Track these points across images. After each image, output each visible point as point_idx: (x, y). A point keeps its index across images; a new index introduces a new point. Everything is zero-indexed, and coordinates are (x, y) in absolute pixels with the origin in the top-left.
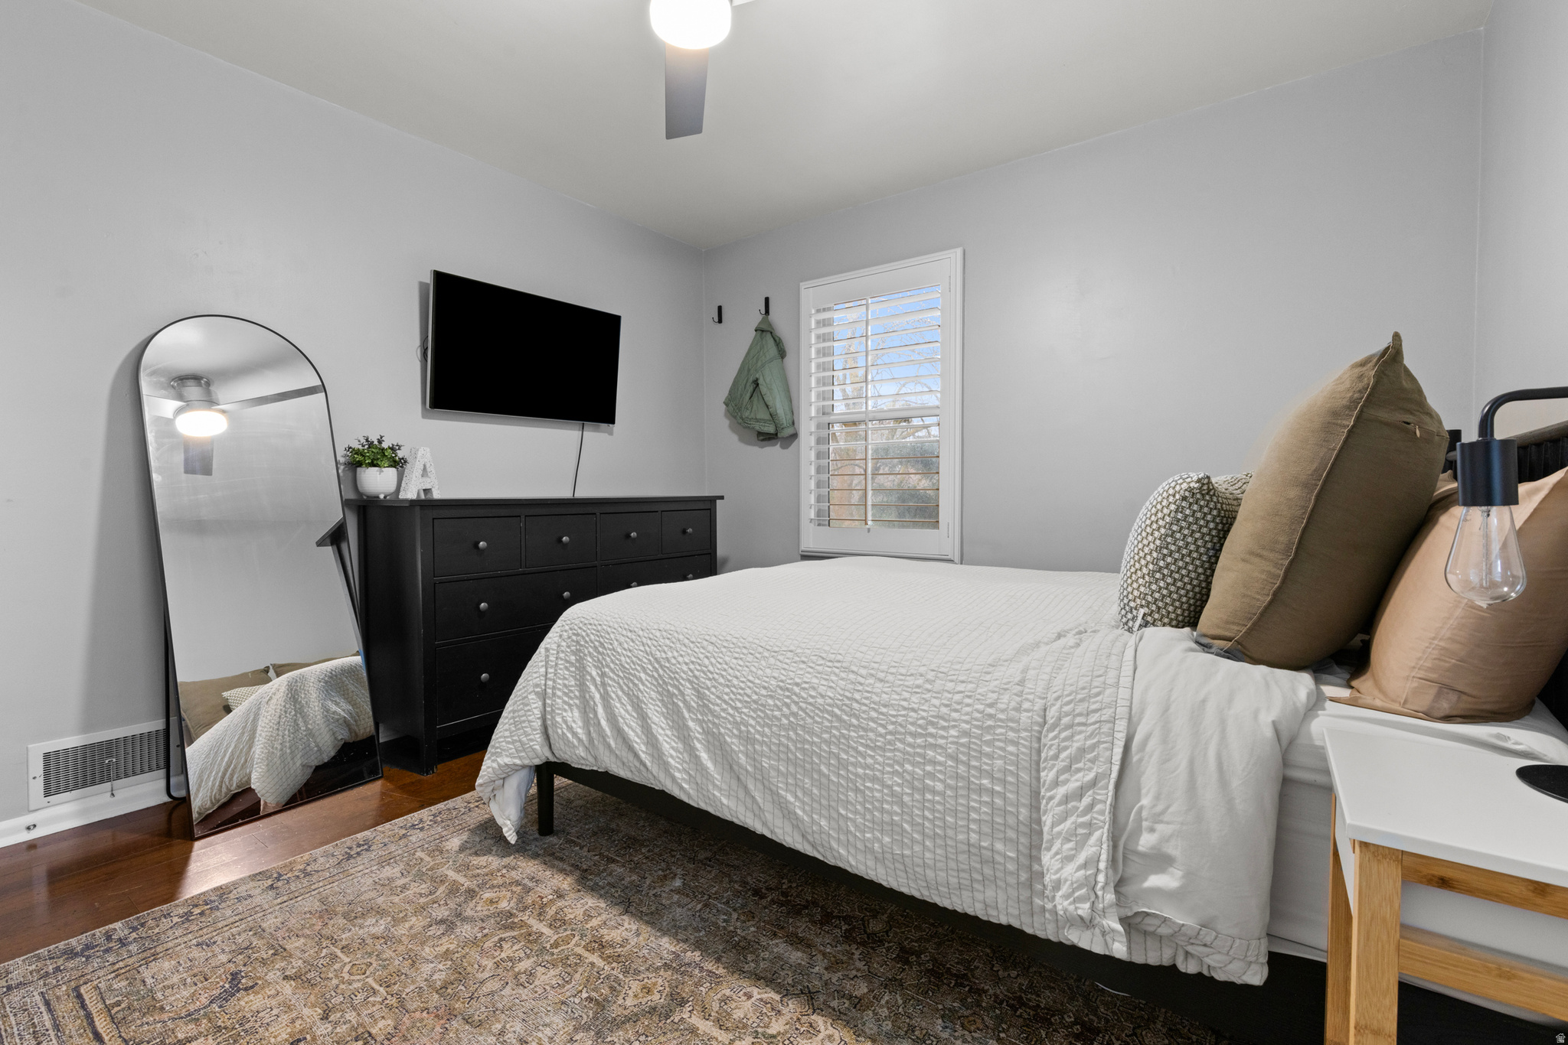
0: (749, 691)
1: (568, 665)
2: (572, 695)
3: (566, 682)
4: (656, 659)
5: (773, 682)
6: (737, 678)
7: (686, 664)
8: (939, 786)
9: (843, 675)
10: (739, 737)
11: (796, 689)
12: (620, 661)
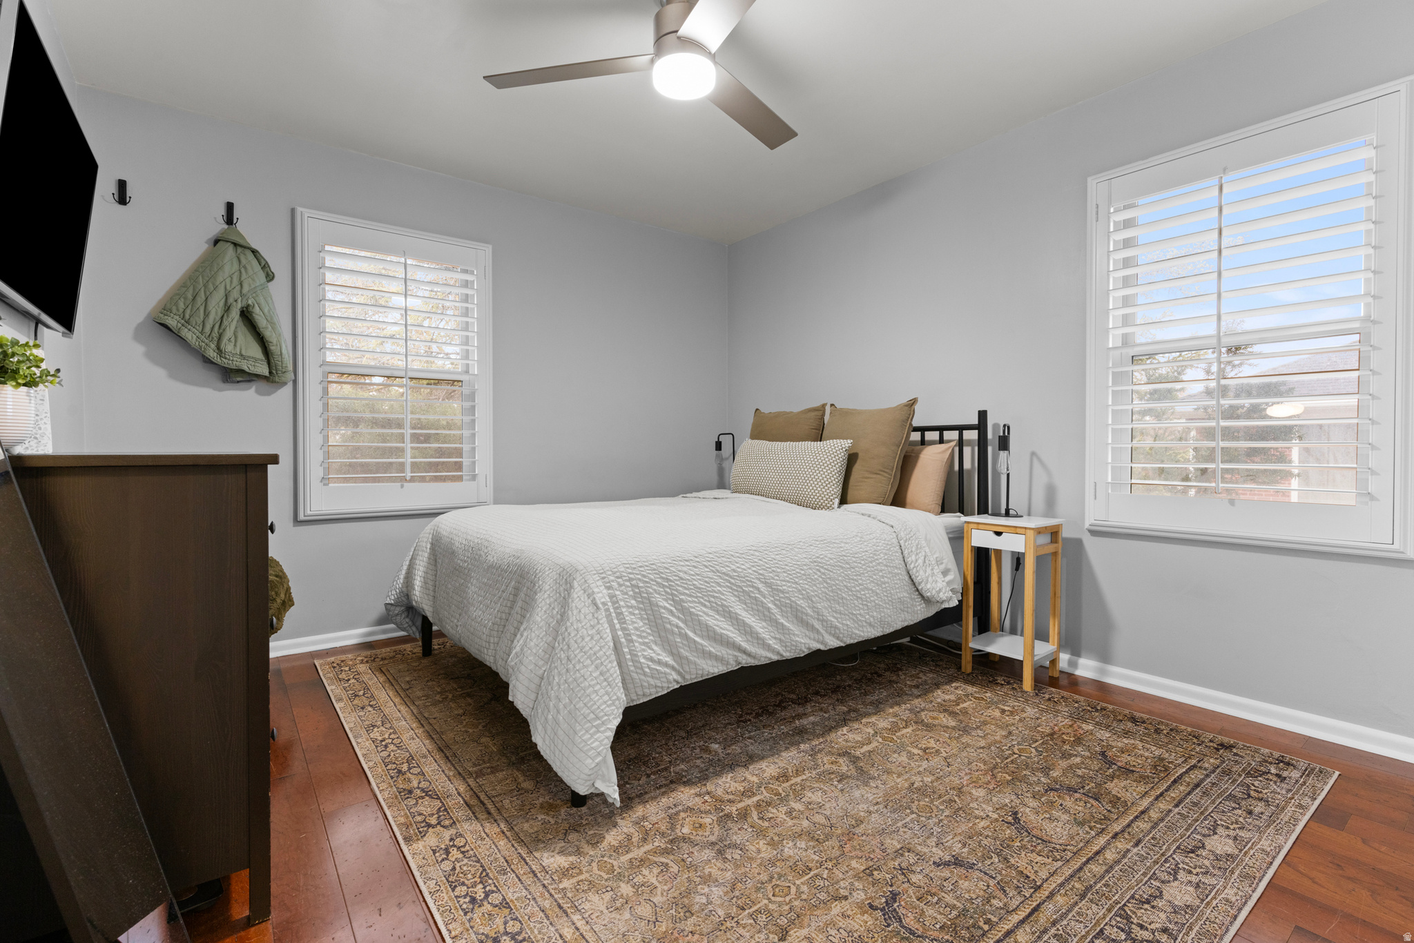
0: (798, 570)
1: (631, 610)
2: (644, 634)
3: (636, 625)
4: (724, 573)
5: (806, 560)
6: (787, 565)
7: (749, 568)
8: (886, 580)
9: (831, 545)
10: (803, 599)
11: (819, 560)
12: (694, 585)
